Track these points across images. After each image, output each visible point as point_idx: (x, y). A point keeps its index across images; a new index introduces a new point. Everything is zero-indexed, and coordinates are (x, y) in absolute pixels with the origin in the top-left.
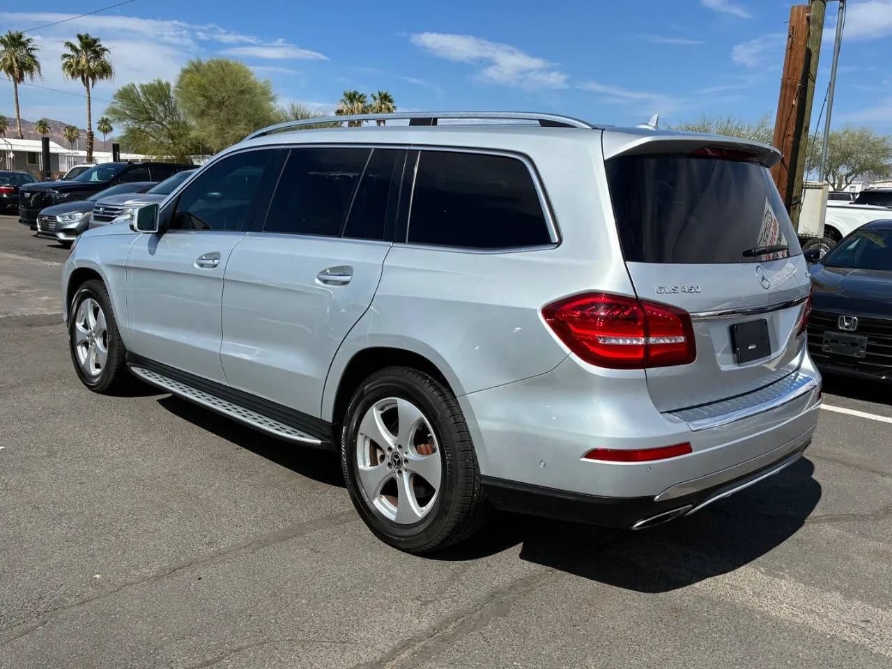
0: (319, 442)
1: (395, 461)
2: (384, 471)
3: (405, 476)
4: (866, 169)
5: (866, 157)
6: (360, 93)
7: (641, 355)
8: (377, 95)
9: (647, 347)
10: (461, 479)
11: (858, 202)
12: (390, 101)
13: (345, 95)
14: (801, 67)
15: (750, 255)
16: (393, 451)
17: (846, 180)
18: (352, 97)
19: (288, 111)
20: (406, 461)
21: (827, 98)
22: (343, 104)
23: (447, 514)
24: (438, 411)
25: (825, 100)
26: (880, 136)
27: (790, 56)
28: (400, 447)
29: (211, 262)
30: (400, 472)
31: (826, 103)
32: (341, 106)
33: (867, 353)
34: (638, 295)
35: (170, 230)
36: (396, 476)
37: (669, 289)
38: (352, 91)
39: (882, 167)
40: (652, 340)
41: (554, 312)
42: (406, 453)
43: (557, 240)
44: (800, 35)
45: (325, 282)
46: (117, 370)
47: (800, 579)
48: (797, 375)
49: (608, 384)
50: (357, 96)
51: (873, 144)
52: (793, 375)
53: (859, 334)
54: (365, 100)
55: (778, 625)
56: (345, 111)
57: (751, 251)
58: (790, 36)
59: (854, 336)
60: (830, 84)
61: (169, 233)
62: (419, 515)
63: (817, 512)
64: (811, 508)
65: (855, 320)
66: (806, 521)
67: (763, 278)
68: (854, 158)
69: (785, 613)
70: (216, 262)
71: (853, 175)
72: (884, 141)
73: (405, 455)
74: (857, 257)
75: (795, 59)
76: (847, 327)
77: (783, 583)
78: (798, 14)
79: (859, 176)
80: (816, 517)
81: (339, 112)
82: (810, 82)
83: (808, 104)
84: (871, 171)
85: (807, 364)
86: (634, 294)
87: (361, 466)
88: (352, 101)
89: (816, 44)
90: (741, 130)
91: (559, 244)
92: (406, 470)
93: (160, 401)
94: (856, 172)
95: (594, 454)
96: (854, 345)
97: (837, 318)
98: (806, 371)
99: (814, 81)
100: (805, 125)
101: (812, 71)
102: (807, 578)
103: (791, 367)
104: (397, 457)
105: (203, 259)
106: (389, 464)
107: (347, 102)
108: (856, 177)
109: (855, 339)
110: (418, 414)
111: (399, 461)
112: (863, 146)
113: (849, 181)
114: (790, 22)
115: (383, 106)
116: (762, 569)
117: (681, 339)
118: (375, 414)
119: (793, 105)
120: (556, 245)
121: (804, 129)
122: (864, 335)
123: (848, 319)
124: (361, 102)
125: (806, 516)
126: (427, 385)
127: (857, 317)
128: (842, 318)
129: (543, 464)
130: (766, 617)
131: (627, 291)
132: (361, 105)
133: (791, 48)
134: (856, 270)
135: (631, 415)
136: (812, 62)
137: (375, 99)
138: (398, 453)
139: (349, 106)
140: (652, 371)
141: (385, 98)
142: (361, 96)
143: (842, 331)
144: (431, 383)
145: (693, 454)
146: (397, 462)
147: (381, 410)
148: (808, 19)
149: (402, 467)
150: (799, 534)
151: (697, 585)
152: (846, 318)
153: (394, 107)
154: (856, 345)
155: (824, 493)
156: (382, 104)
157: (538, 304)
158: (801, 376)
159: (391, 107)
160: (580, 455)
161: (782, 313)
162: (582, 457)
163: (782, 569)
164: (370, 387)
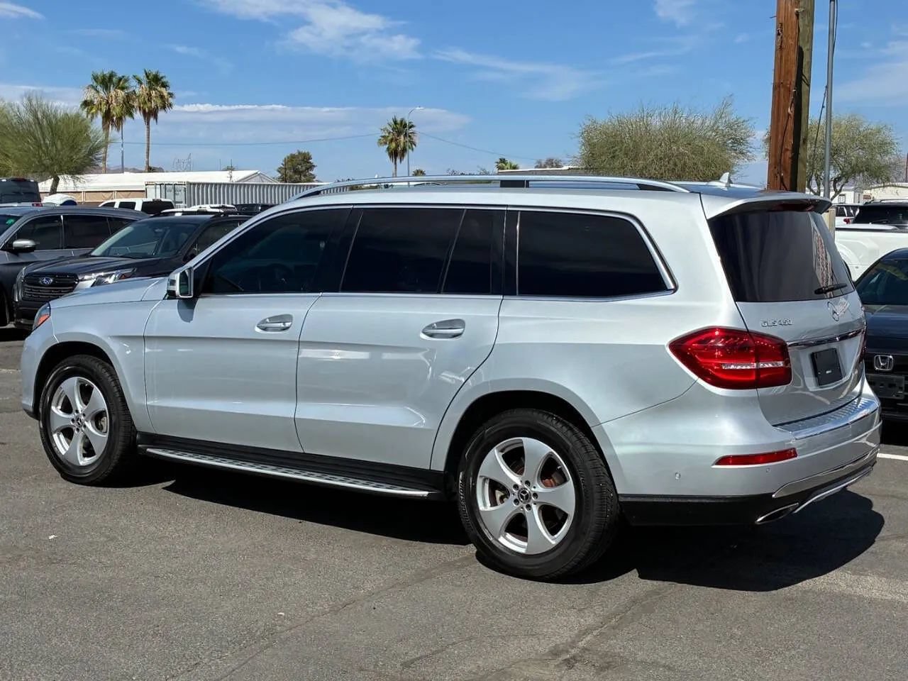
0: (425, 493)
1: (522, 497)
2: (508, 508)
3: (535, 509)
4: (860, 171)
5: (858, 154)
6: (120, 75)
7: (754, 378)
8: (142, 76)
9: (759, 371)
10: (596, 502)
11: (857, 220)
12: (164, 85)
13: (95, 78)
14: (794, 69)
15: (820, 293)
16: (520, 488)
17: (835, 187)
18: (106, 82)
19: (22, 109)
20: (535, 495)
21: (825, 105)
22: (93, 91)
23: (584, 534)
24: (569, 443)
25: (823, 107)
26: (873, 126)
27: (781, 56)
28: (527, 483)
29: (282, 325)
30: (529, 507)
31: (824, 110)
32: (89, 95)
33: (906, 393)
34: (749, 328)
35: (203, 295)
36: (524, 511)
37: (770, 323)
38: (107, 72)
39: (879, 168)
40: (761, 365)
41: (679, 347)
42: (534, 487)
43: (673, 287)
44: (790, 33)
45: (431, 335)
46: (122, 455)
47: (881, 575)
48: (859, 400)
49: (729, 402)
50: (114, 79)
51: (865, 136)
52: (856, 401)
53: (896, 374)
54: (126, 84)
55: (872, 601)
56: (95, 103)
57: (821, 289)
58: (779, 34)
59: (892, 376)
60: (827, 87)
61: (202, 297)
62: (554, 543)
63: (883, 533)
64: (879, 531)
65: (891, 359)
66: (876, 540)
67: (834, 312)
68: (842, 156)
69: (875, 594)
70: (288, 324)
71: (843, 180)
72: (879, 131)
73: (533, 489)
74: (880, 291)
75: (787, 61)
76: (883, 367)
77: (868, 578)
78: (786, 9)
79: (851, 181)
80: (883, 537)
81: (86, 104)
82: (804, 86)
83: (804, 111)
84: (866, 173)
85: (867, 390)
86: (745, 328)
87: (481, 508)
88: (106, 88)
89: (808, 42)
90: (693, 123)
91: (675, 290)
92: (535, 504)
93: (167, 488)
94: (846, 176)
95: (724, 461)
96: (892, 385)
97: (872, 359)
98: (868, 396)
99: (809, 85)
100: (802, 137)
101: (805, 71)
102: (887, 574)
103: (854, 394)
104: (524, 492)
105: (267, 323)
106: (516, 501)
107: (99, 88)
108: (847, 182)
109: (892, 379)
110: (546, 449)
111: (527, 497)
112: (853, 139)
113: (838, 188)
114: (778, 16)
115: (153, 93)
116: (849, 572)
117: (781, 364)
118: (495, 455)
119: (789, 115)
120: (672, 292)
121: (801, 142)
122: (901, 374)
123: (884, 359)
124: (123, 89)
125: (875, 537)
126: (554, 422)
127: (892, 355)
128: (877, 357)
129: (678, 475)
130: (861, 598)
131: (741, 327)
132: (121, 94)
133: (780, 48)
134: (883, 307)
135: (747, 426)
136: (805, 63)
137: (140, 82)
138: (525, 488)
139: (102, 94)
140: (762, 391)
141: (155, 80)
142: (120, 80)
143: (880, 372)
144: (558, 420)
145: (798, 458)
146: (525, 496)
147: (502, 451)
148: (797, 14)
149: (531, 501)
150: (871, 549)
151: (800, 584)
152: (882, 358)
153: (171, 95)
154: (894, 385)
155: (886, 521)
156: (150, 88)
157: (666, 340)
158: (863, 401)
159: (165, 94)
160: (712, 463)
161: (846, 343)
162: (713, 465)
163: (866, 571)
164: (490, 431)
